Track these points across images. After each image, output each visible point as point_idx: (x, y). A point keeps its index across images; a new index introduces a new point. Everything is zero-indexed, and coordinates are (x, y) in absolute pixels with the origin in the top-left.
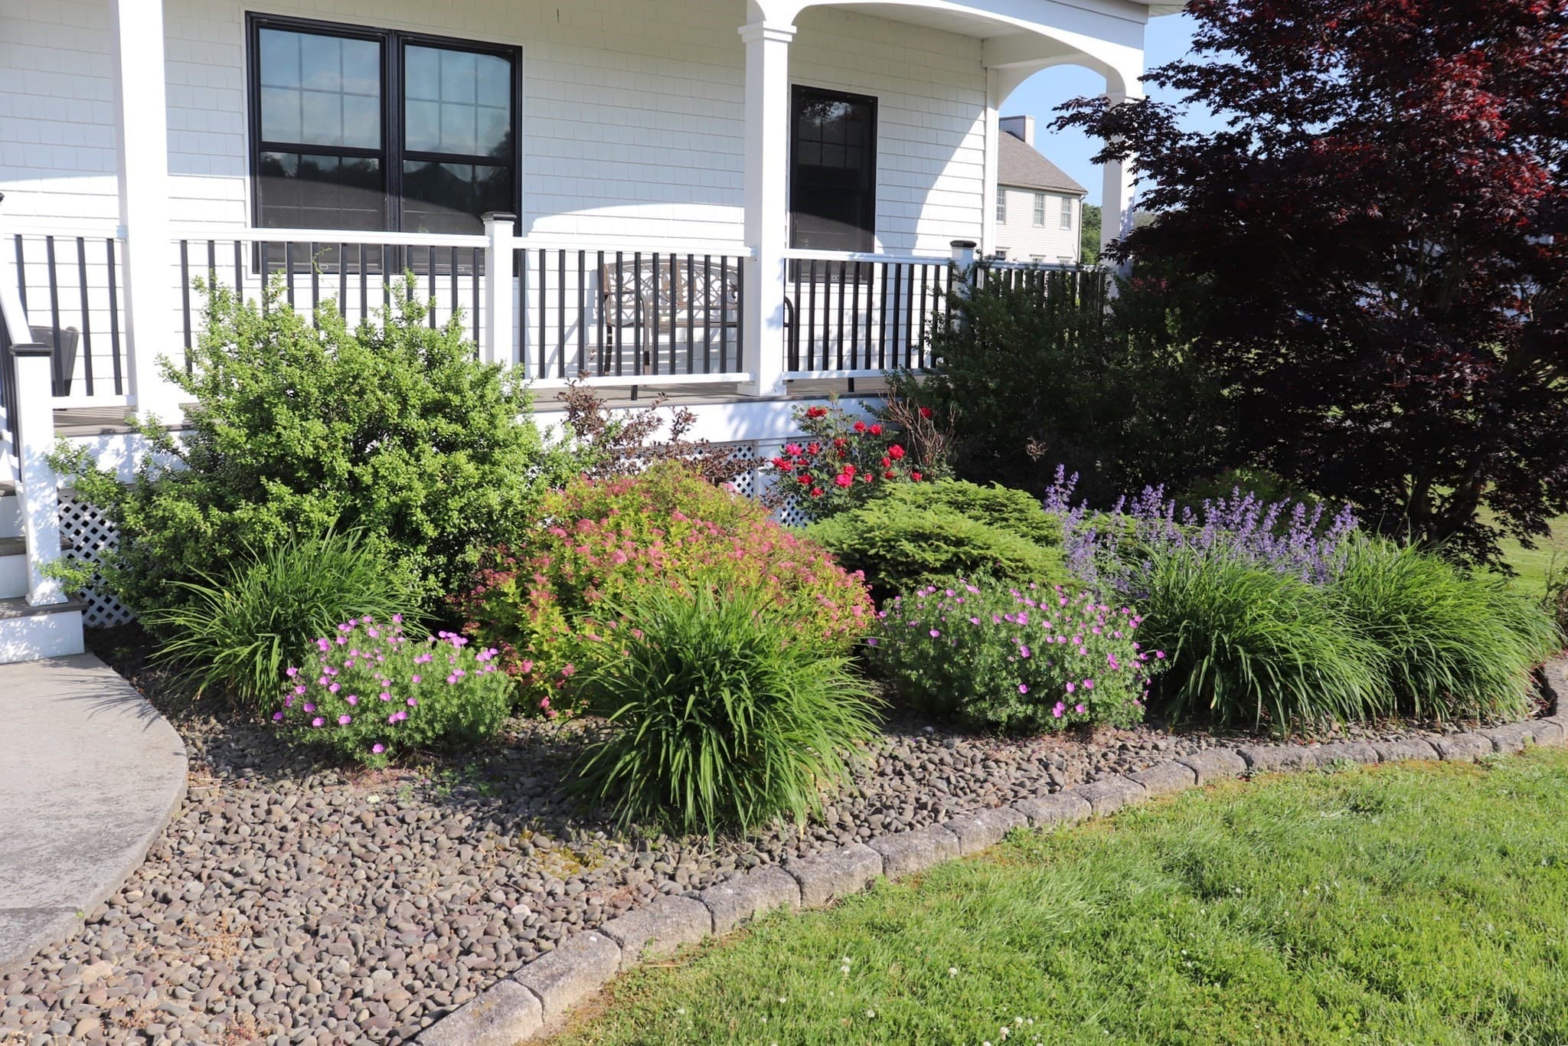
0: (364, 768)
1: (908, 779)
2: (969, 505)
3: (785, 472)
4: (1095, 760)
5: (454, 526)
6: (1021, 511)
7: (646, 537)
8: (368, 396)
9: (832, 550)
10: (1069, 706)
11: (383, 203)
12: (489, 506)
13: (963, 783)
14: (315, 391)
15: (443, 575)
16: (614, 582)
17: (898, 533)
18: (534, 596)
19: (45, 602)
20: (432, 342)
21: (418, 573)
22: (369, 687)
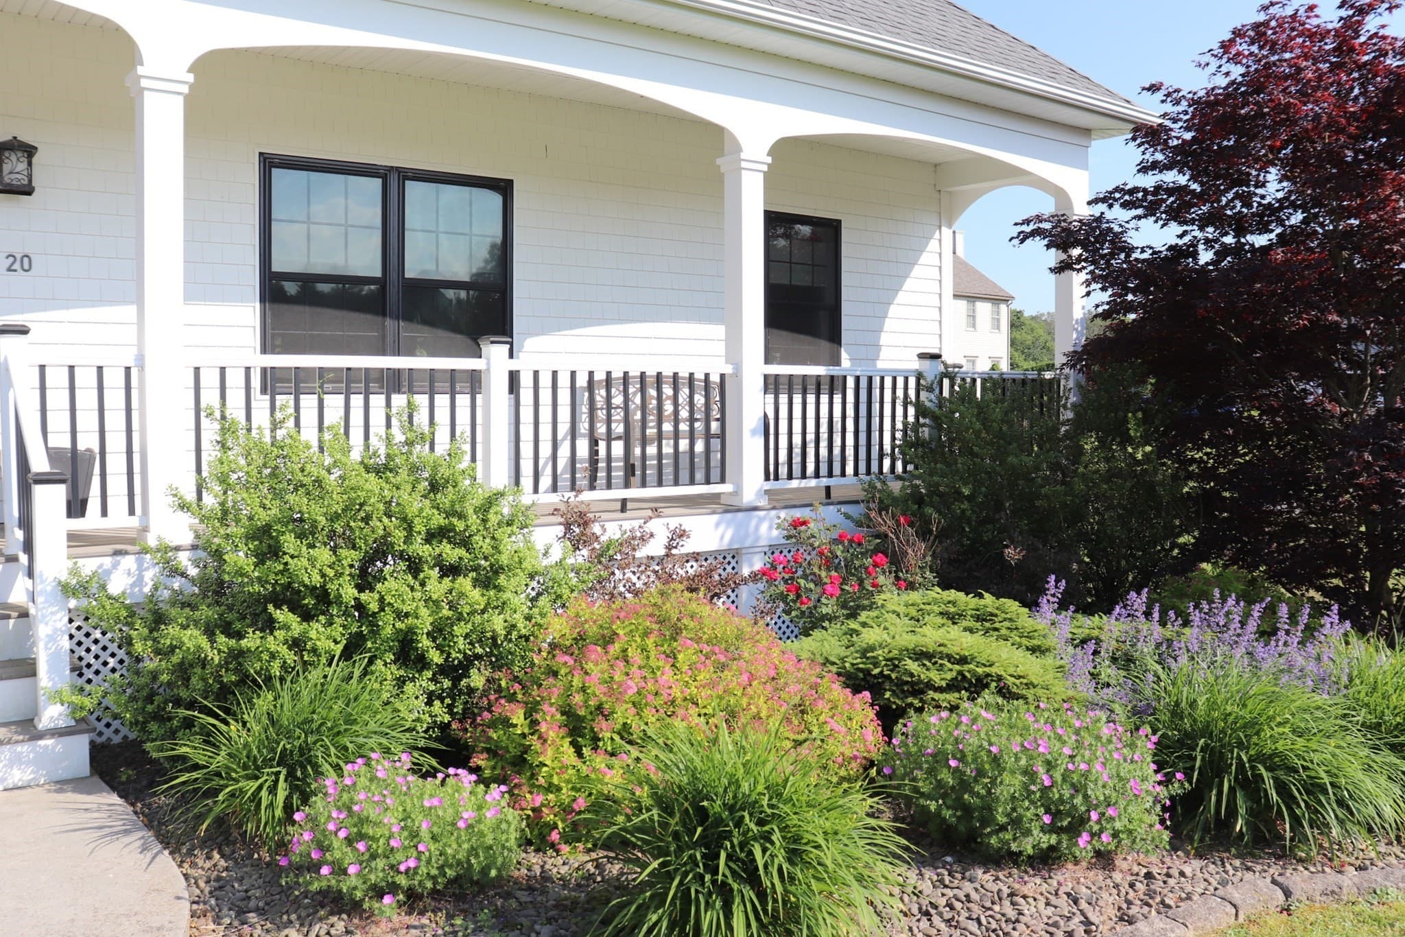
0: (373, 915)
1: (936, 920)
2: (960, 615)
3: (771, 581)
4: (1123, 891)
5: (460, 651)
6: (1011, 620)
7: (653, 663)
8: (374, 522)
9: (834, 669)
10: (1093, 835)
11: (384, 327)
12: (494, 631)
13: (994, 925)
14: (322, 521)
15: (448, 701)
16: (623, 713)
17: (901, 651)
18: (543, 728)
19: (52, 725)
20: (435, 468)
21: (424, 698)
22: (379, 832)
